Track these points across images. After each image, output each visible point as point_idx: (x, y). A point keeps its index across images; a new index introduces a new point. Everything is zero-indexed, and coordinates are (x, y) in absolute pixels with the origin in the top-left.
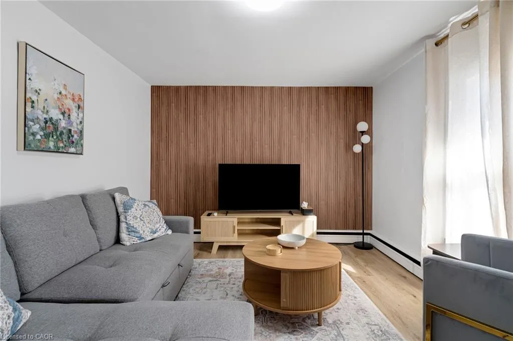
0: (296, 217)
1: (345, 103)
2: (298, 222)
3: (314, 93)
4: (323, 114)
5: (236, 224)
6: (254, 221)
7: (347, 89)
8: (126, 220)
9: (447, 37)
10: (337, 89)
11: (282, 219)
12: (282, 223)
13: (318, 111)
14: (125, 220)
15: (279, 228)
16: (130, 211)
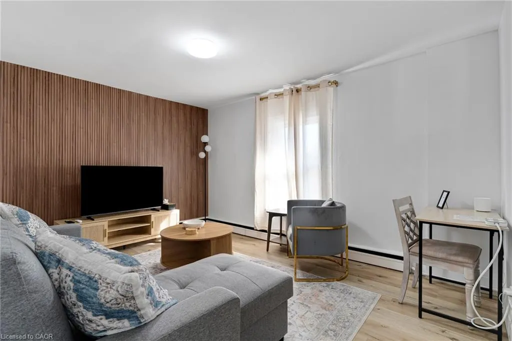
0: (163, 213)
1: (191, 119)
2: (165, 217)
3: (168, 106)
4: (175, 125)
5: (106, 227)
6: (115, 223)
7: (192, 108)
8: (29, 232)
9: (267, 98)
10: (185, 106)
11: (152, 216)
12: (153, 219)
13: (171, 121)
14: (27, 233)
15: (149, 224)
16: (29, 222)
